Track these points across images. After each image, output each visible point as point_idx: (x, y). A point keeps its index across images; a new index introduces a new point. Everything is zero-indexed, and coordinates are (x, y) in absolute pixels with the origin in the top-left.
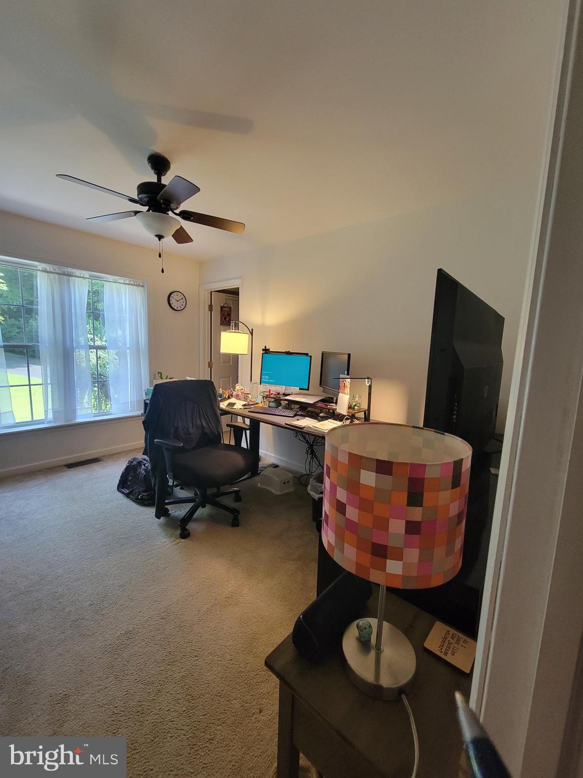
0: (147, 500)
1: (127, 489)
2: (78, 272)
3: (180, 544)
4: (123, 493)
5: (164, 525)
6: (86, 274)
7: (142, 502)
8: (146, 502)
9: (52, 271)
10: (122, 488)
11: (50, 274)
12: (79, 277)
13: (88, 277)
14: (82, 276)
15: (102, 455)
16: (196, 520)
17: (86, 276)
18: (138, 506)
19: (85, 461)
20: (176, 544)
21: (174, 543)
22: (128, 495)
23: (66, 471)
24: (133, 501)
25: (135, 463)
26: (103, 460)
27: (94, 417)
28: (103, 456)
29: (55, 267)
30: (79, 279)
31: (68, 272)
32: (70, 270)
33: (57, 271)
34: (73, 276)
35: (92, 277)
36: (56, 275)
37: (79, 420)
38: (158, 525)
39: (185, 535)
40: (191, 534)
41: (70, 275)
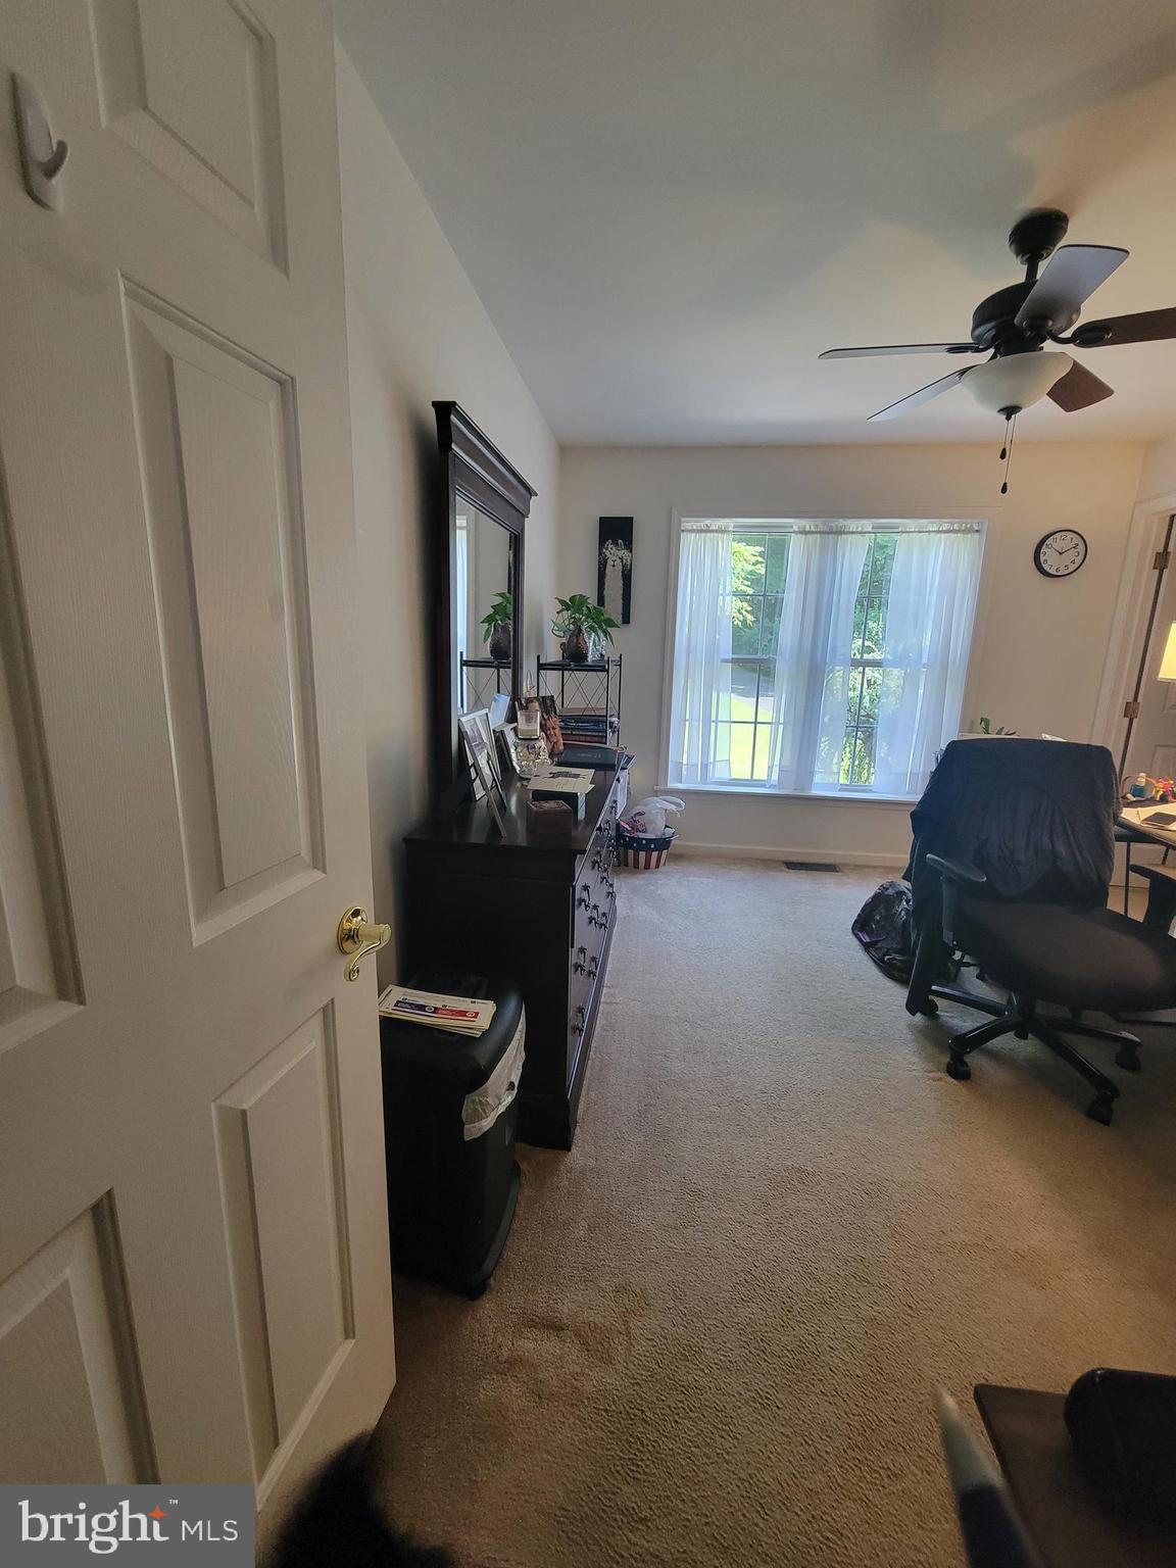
0: (899, 970)
1: (868, 935)
2: (853, 524)
3: (943, 1083)
4: (860, 939)
5: (920, 1031)
6: (867, 524)
7: (890, 970)
8: (896, 973)
9: (813, 529)
10: (861, 932)
11: (809, 536)
12: (853, 533)
13: (870, 530)
14: (859, 529)
15: (842, 862)
16: (994, 1055)
17: (865, 530)
18: (880, 974)
19: (813, 864)
20: (934, 1079)
21: (931, 1075)
22: (867, 947)
23: (782, 871)
24: (874, 961)
25: (891, 891)
26: (842, 872)
27: (840, 790)
28: (844, 865)
29: (819, 521)
30: (853, 536)
31: (837, 527)
32: (841, 522)
33: (821, 528)
34: (844, 533)
35: (877, 529)
36: (818, 536)
37: (816, 792)
38: (909, 1025)
39: (958, 1070)
40: (972, 1076)
41: (840, 532)
